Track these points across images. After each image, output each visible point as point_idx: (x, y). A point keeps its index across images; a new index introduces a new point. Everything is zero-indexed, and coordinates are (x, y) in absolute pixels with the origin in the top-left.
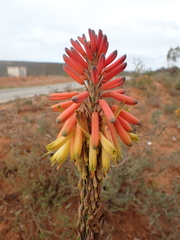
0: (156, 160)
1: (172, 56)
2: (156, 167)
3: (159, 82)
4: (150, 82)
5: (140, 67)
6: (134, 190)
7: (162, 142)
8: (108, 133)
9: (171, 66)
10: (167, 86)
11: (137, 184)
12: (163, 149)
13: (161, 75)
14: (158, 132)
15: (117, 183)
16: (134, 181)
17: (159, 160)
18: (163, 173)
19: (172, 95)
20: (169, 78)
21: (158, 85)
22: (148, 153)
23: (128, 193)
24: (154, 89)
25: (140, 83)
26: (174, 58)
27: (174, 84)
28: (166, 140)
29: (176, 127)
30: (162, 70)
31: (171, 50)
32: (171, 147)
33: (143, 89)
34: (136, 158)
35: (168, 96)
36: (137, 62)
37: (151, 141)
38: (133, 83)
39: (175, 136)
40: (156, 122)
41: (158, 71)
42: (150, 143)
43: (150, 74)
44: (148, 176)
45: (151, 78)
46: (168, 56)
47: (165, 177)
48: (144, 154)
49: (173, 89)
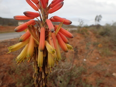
0: (88, 68)
1: (97, 19)
2: (88, 72)
3: (91, 31)
4: (86, 31)
5: (81, 23)
6: (76, 83)
7: (91, 60)
8: (51, 41)
9: (97, 24)
10: (95, 33)
11: (78, 80)
12: (92, 63)
13: (92, 28)
14: (89, 54)
15: (67, 79)
16: (76, 79)
17: (89, 68)
18: (91, 75)
19: (97, 37)
20: (96, 30)
21: (90, 33)
22: (84, 64)
23: (73, 84)
24: (88, 34)
25: (82, 31)
26: (98, 20)
27: (98, 32)
28: (94, 59)
29: (98, 53)
30: (93, 26)
31: (97, 16)
32: (96, 62)
33: (83, 34)
34: (77, 67)
35: (95, 38)
36: (80, 21)
37: (86, 59)
38: (78, 31)
39: (98, 57)
40: (88, 48)
41: (91, 26)
42: (85, 60)
43: (87, 27)
44: (84, 76)
45: (87, 29)
46: (96, 19)
47: (92, 77)
48: (82, 65)
49: (97, 35)
